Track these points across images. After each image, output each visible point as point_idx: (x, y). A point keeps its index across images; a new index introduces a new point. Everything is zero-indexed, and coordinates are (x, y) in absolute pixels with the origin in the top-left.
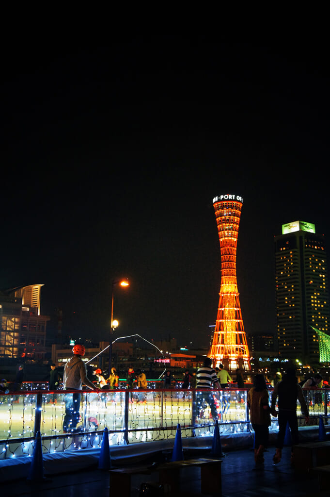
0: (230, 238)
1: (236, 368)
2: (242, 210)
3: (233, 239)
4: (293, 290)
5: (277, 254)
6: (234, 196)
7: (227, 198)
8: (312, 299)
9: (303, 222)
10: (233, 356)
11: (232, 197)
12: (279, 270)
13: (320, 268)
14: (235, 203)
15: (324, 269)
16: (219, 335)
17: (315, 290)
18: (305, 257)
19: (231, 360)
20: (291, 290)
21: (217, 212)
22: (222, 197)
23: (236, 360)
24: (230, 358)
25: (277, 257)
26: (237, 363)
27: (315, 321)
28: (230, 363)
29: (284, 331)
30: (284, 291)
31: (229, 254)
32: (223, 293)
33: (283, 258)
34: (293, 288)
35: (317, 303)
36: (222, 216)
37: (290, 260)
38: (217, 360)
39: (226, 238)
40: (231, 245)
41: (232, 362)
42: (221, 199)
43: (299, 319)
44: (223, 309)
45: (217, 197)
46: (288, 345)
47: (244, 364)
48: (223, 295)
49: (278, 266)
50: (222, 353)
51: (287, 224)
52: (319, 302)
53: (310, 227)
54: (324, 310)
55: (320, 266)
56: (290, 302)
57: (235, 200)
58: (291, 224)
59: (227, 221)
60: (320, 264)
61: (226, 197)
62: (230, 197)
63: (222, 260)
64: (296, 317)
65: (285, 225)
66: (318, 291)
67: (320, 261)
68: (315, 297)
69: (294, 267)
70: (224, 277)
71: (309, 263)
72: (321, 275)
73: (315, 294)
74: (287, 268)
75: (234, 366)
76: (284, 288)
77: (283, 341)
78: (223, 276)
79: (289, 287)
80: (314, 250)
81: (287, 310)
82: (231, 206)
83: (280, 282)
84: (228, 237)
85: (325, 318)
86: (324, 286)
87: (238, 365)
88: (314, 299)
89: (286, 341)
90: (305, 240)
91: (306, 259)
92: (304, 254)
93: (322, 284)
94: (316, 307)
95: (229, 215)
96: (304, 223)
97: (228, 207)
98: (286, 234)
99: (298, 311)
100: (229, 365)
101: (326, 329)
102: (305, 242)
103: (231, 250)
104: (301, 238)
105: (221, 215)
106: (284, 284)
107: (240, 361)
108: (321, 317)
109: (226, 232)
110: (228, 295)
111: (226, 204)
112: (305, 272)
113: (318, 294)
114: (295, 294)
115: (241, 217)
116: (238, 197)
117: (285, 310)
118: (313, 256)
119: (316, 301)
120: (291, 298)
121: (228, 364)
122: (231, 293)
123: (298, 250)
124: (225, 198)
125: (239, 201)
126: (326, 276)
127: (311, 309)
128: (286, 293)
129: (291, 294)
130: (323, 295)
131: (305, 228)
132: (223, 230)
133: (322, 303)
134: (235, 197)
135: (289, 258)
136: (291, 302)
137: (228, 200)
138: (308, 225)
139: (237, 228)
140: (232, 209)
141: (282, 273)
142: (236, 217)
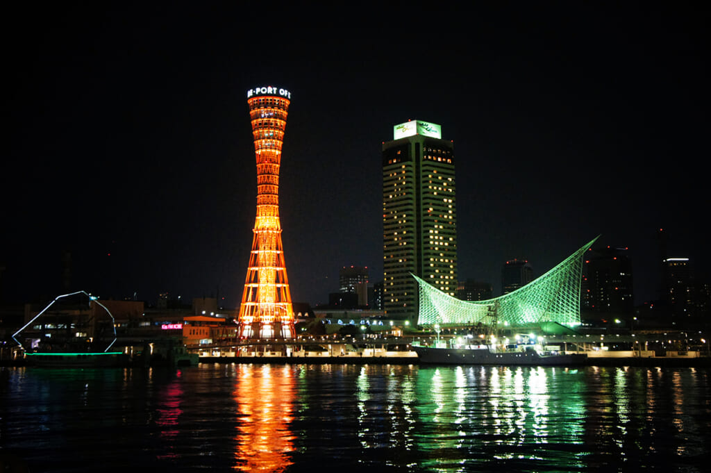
0: (269, 150)
1: (270, 334)
2: (289, 110)
3: (273, 151)
4: (404, 221)
5: (385, 168)
6: (275, 89)
7: (265, 92)
8: (432, 234)
9: (421, 122)
10: (267, 319)
11: (273, 91)
12: (386, 192)
13: (445, 190)
14: (277, 99)
15: (451, 190)
16: (249, 288)
17: (436, 221)
18: (422, 174)
19: (263, 324)
20: (402, 222)
21: (252, 112)
22: (258, 90)
23: (271, 324)
24: (262, 322)
25: (385, 174)
26: (272, 329)
27: (435, 265)
28: (262, 329)
29: (392, 281)
30: (393, 223)
31: (268, 173)
32: (257, 230)
33: (393, 174)
34: (404, 219)
35: (439, 240)
36: (258, 118)
37: (402, 178)
38: (245, 325)
39: (264, 150)
40: (271, 160)
41: (264, 327)
42: (257, 93)
43: (411, 263)
44: (256, 252)
45: (251, 90)
46: (397, 300)
47: (282, 329)
48: (257, 232)
49: (386, 187)
50: (252, 314)
51: (401, 125)
52: (441, 238)
53: (433, 129)
54: (449, 250)
55: (445, 187)
56: (400, 238)
57: (278, 95)
58: (405, 125)
59: (267, 125)
60: (445, 184)
61: (264, 90)
62: (270, 90)
63: (259, 182)
64: (408, 260)
65: (397, 126)
66: (440, 222)
67: (445, 179)
68: (436, 232)
69: (407, 188)
70: (259, 206)
71: (428, 181)
72: (445, 200)
73: (436, 226)
74: (398, 190)
75: (267, 332)
76: (393, 218)
77: (389, 295)
78: (258, 204)
79: (400, 217)
80: (436, 164)
81: (397, 250)
82: (271, 103)
83: (388, 210)
84: (266, 148)
85: (449, 261)
86: (450, 215)
87: (273, 331)
88: (434, 234)
89: (394, 295)
90: (422, 149)
91: (424, 176)
92: (422, 168)
93: (448, 212)
94: (437, 246)
95: (269, 117)
96: (424, 123)
97: (266, 105)
98: (399, 140)
99: (411, 251)
100: (261, 331)
101: (452, 278)
102: (424, 152)
103: (270, 167)
104: (417, 145)
105: (258, 116)
106: (394, 212)
107: (277, 325)
108: (444, 260)
109: (264, 141)
110: (265, 232)
111: (263, 100)
112: (422, 196)
113: (441, 227)
114: (407, 226)
115: (288, 120)
116: (281, 90)
117: (393, 250)
118: (435, 172)
119: (436, 237)
120: (402, 233)
121: (259, 330)
122: (268, 229)
123: (413, 163)
124: (263, 92)
125: (283, 97)
126: (453, 202)
127: (429, 248)
128: (396, 226)
129: (402, 227)
130: (449, 228)
131: (424, 130)
132: (260, 139)
133: (446, 239)
134: (278, 91)
135: (401, 174)
136: (402, 238)
137: (267, 95)
138: (430, 125)
139: (281, 135)
140: (273, 108)
141: (391, 197)
142: (278, 120)
